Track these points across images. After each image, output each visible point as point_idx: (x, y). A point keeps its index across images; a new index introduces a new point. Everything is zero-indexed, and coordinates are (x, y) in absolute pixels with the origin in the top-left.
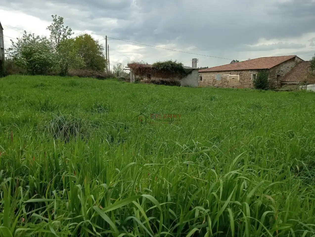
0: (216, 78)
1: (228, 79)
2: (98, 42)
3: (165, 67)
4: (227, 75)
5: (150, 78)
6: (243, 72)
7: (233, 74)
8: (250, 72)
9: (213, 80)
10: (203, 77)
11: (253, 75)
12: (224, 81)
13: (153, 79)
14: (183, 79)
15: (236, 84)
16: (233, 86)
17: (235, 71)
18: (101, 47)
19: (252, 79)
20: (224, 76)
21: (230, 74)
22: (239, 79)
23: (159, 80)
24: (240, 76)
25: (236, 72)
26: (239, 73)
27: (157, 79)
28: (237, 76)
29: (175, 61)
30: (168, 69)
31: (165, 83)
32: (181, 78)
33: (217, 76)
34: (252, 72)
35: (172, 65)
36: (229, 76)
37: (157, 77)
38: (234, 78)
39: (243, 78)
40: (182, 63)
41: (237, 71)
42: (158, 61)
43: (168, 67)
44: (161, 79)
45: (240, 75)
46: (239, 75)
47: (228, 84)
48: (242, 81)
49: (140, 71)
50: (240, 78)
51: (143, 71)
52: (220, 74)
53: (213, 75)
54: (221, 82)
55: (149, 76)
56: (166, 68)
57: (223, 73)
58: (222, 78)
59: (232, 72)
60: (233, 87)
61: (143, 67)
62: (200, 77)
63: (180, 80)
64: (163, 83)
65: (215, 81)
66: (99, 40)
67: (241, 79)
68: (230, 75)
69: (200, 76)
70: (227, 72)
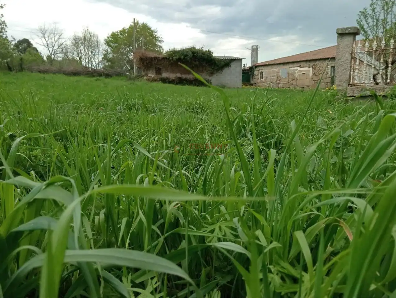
0: (280, 74)
1: (296, 75)
2: (157, 32)
3: (182, 57)
4: (296, 68)
5: (161, 74)
6: (317, 62)
7: (304, 67)
8: (326, 62)
9: (278, 77)
10: (264, 73)
11: (332, 67)
12: (291, 78)
13: (165, 75)
14: (215, 75)
15: (307, 82)
16: (303, 86)
17: (306, 61)
18: (160, 39)
19: (329, 73)
20: (291, 70)
21: (300, 66)
22: (311, 74)
23: (175, 78)
24: (313, 70)
25: (308, 63)
26: (312, 64)
27: (172, 76)
28: (308, 70)
29: (202, 48)
30: (187, 59)
31: (184, 82)
32: (212, 74)
33: (282, 71)
34: (331, 62)
35: (193, 53)
36: (297, 70)
37: (173, 72)
38: (304, 74)
39: (318, 73)
40: (210, 50)
41: (310, 61)
42: (172, 48)
43: (187, 55)
44: (179, 75)
45: (313, 68)
46: (311, 69)
47: (296, 84)
48: (315, 78)
49: (143, 63)
50: (313, 72)
51: (147, 63)
52: (287, 67)
53: (276, 69)
54: (287, 80)
55: (158, 71)
56: (184, 58)
57: (291, 65)
58: (288, 73)
59: (302, 64)
60: (303, 88)
61: (147, 58)
62: (261, 73)
63: (210, 76)
64: (180, 81)
65: (280, 78)
66: (157, 30)
67: (314, 74)
68: (299, 68)
69: (260, 71)
70: (295, 65)
